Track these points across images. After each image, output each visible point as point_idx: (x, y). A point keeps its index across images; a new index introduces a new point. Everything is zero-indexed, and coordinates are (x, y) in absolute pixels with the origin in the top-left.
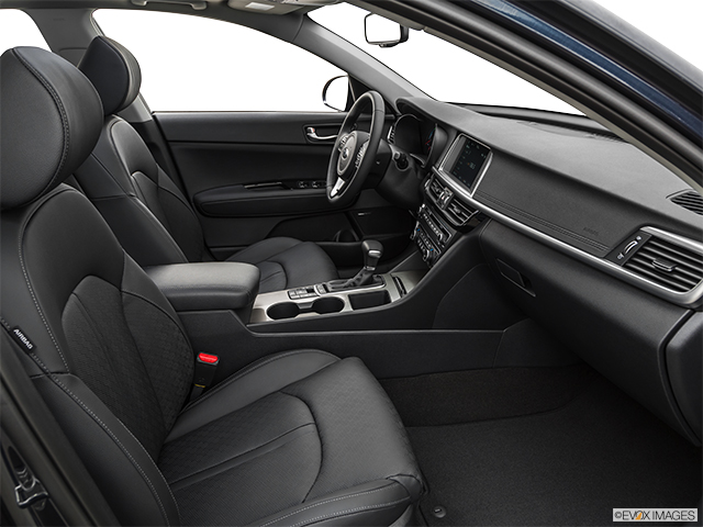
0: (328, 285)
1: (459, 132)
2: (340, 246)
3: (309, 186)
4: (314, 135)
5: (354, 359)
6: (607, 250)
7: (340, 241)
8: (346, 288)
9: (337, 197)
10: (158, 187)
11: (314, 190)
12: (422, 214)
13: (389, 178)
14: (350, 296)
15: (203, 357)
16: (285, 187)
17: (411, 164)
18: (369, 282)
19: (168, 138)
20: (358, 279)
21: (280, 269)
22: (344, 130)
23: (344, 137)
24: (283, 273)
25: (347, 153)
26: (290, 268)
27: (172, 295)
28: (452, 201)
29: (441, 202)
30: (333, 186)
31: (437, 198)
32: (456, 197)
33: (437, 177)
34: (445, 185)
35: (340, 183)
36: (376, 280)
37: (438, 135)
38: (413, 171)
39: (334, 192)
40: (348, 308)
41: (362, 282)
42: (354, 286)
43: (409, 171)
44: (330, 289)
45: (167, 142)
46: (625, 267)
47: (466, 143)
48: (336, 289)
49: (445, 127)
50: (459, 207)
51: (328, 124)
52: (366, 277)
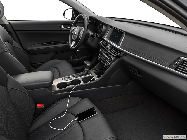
0: (74, 75)
1: (111, 26)
2: (73, 61)
3: (62, 43)
4: (63, 27)
5: (86, 99)
6: (169, 64)
7: (72, 59)
8: (80, 76)
9: (73, 47)
10: (13, 46)
11: (64, 44)
12: (101, 52)
13: (89, 41)
14: (82, 79)
15: (38, 105)
16: (55, 44)
17: (95, 36)
18: (87, 74)
19: (15, 29)
20: (84, 73)
21: (57, 70)
22: (73, 26)
23: (73, 28)
24: (58, 71)
25: (76, 33)
26: (59, 69)
27: (25, 85)
28: (112, 48)
29: (108, 49)
30: (71, 43)
31: (106, 47)
32: (113, 47)
33: (104, 40)
34: (108, 43)
35: (74, 43)
36: (89, 72)
37: (104, 27)
38: (96, 38)
39: (72, 46)
40: (82, 83)
41: (85, 74)
42: (82, 75)
43: (95, 38)
44: (76, 77)
45: (14, 31)
46: (175, 70)
47: (113, 30)
48: (77, 77)
49: (106, 25)
50: (115, 50)
51: (67, 24)
52: (86, 72)
